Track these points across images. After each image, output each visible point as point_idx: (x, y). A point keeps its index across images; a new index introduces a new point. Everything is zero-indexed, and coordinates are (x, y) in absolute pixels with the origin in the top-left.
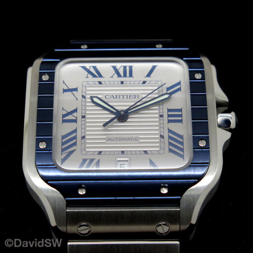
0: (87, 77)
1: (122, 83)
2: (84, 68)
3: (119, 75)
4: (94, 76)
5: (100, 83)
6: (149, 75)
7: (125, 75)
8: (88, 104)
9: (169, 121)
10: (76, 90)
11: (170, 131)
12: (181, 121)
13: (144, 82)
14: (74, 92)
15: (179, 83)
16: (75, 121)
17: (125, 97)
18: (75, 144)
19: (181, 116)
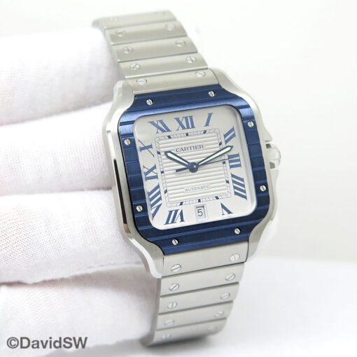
0: (157, 133)
1: (187, 135)
2: (152, 123)
3: (184, 128)
4: (163, 131)
5: (169, 137)
6: (207, 124)
7: (188, 128)
8: (164, 161)
9: (231, 167)
10: (151, 147)
11: (233, 176)
12: (240, 165)
13: (205, 132)
14: (150, 149)
15: (233, 130)
16: (156, 177)
17: (192, 148)
18: (160, 199)
19: (239, 160)
